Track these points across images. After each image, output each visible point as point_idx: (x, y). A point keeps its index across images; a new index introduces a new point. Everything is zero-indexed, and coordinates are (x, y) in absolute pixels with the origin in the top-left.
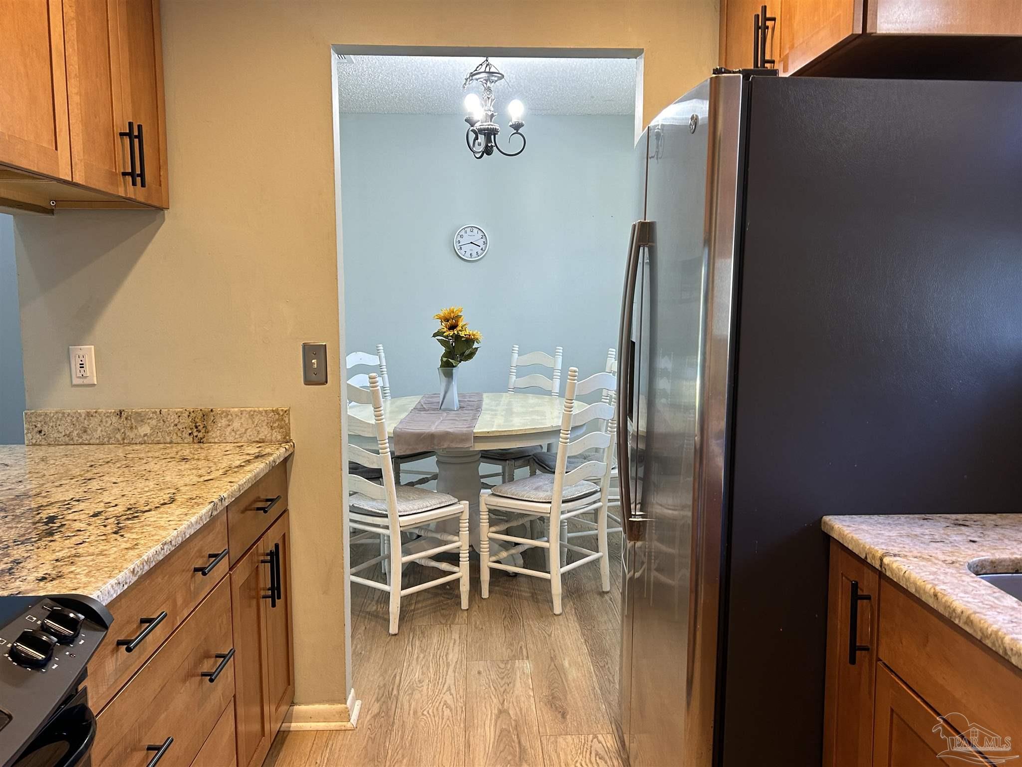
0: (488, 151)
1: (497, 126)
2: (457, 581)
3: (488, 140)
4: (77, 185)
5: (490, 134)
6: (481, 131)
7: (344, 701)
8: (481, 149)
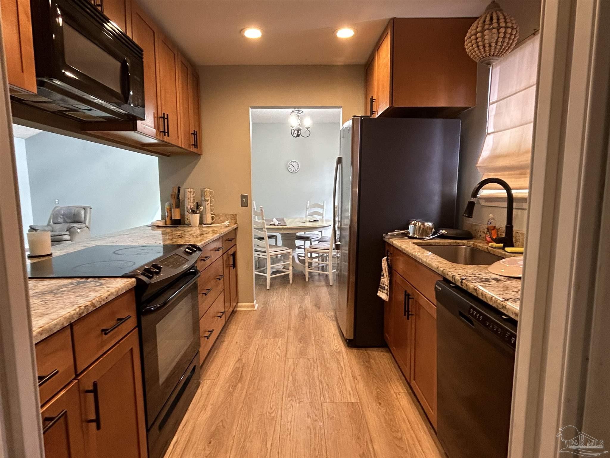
0: (298, 136)
1: (301, 128)
2: (288, 275)
3: (298, 132)
4: (182, 148)
5: (299, 130)
6: (296, 130)
7: (253, 302)
8: (296, 135)
